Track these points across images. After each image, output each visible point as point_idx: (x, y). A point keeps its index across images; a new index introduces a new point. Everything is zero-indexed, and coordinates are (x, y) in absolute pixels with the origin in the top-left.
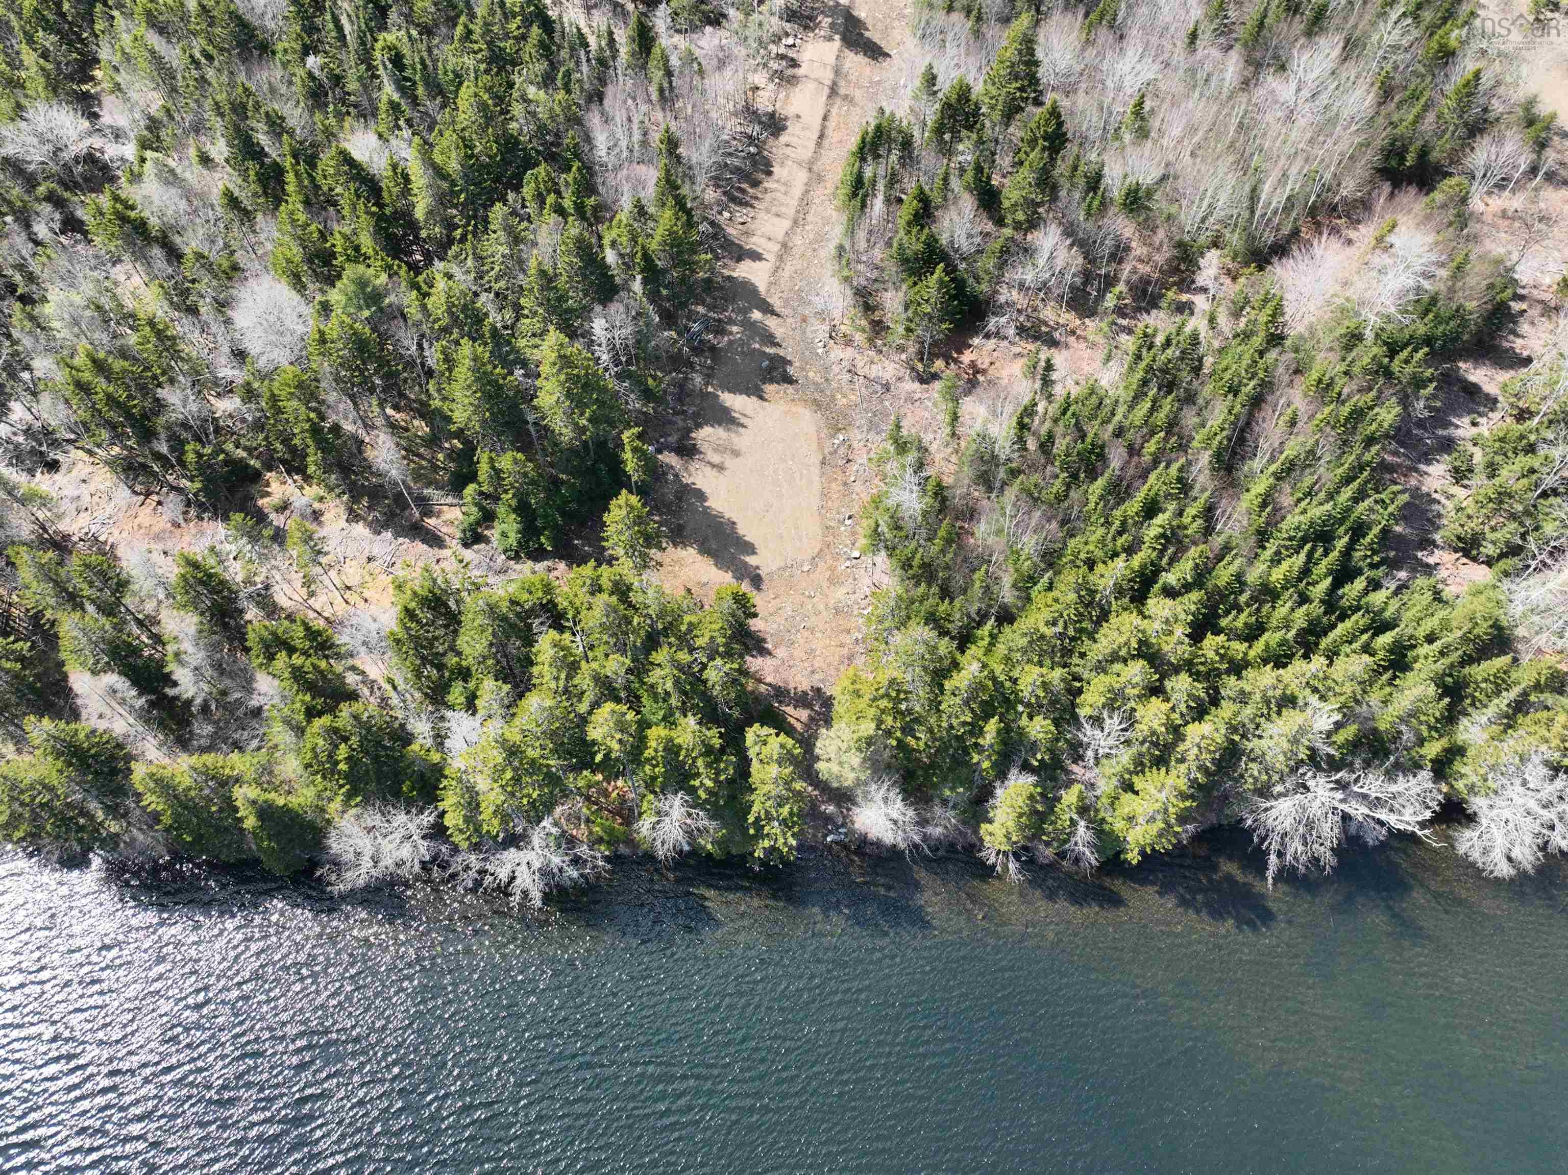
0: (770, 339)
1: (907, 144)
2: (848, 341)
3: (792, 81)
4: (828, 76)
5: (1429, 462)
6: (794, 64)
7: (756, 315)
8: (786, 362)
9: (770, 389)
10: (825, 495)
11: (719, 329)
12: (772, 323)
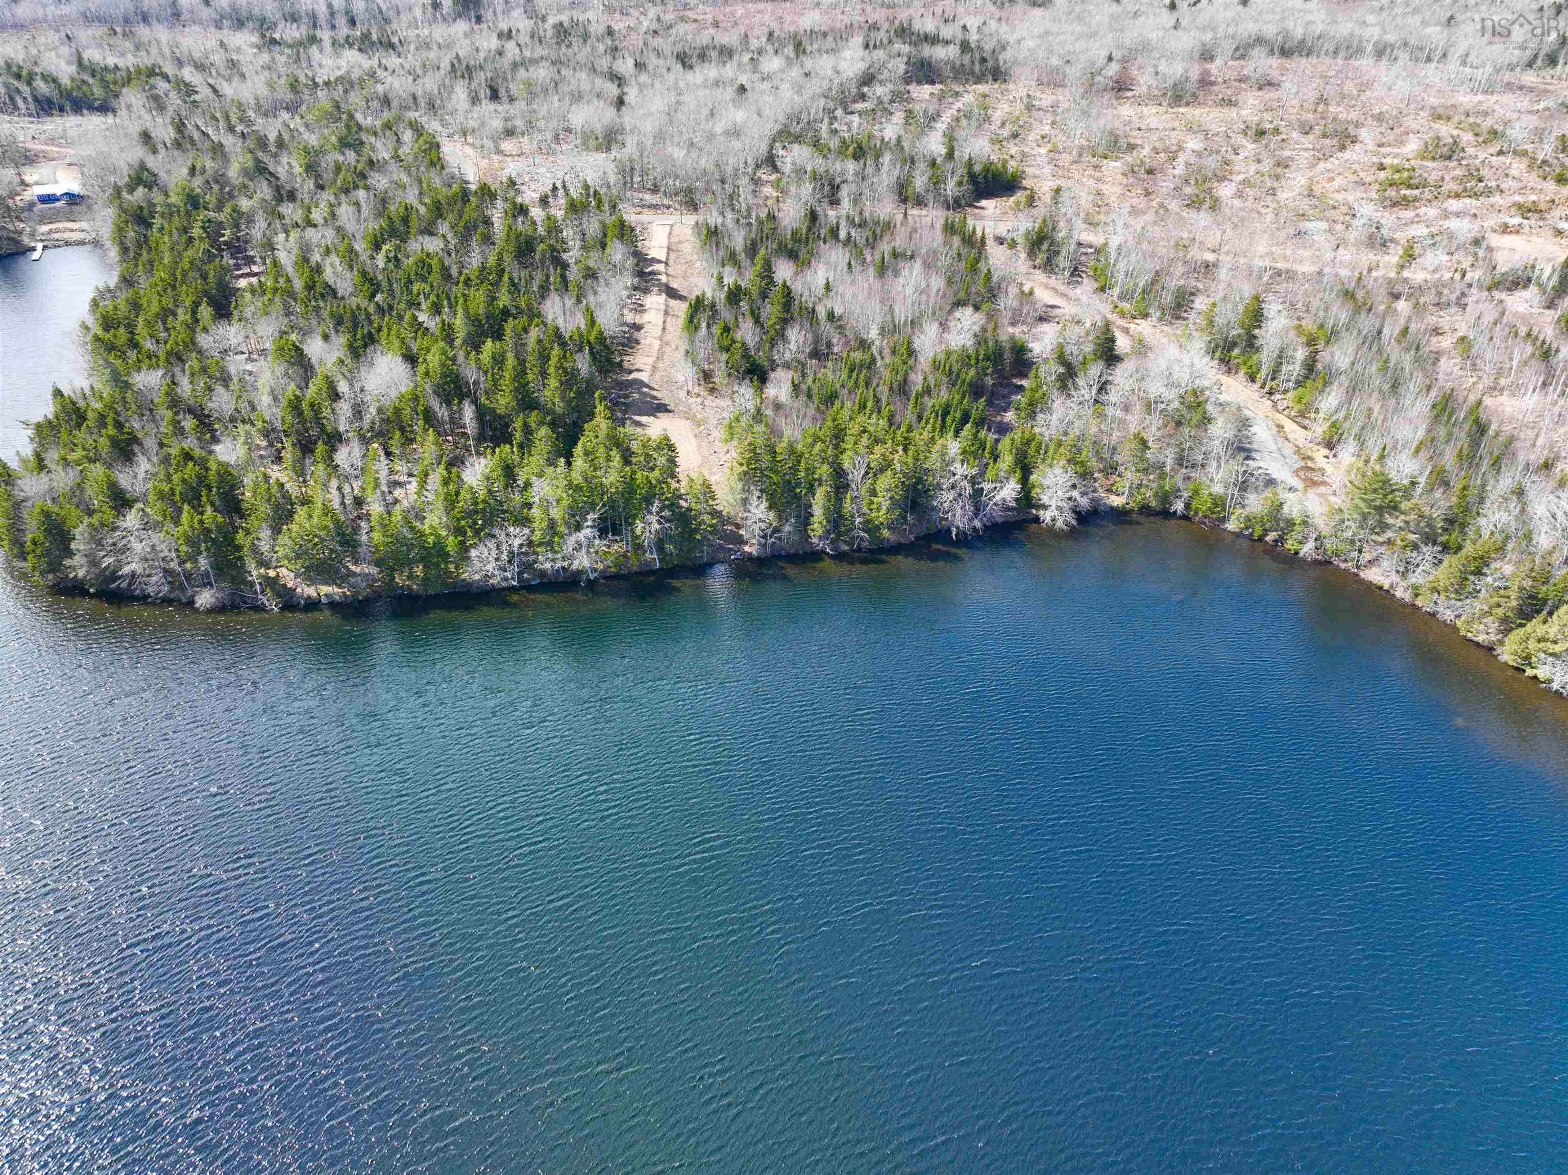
0: (656, 398)
1: (713, 305)
2: (698, 395)
3: (643, 311)
4: (663, 307)
5: (1005, 411)
6: (641, 305)
7: (645, 390)
8: (665, 405)
9: (658, 414)
10: (699, 446)
11: (626, 396)
12: (654, 393)
